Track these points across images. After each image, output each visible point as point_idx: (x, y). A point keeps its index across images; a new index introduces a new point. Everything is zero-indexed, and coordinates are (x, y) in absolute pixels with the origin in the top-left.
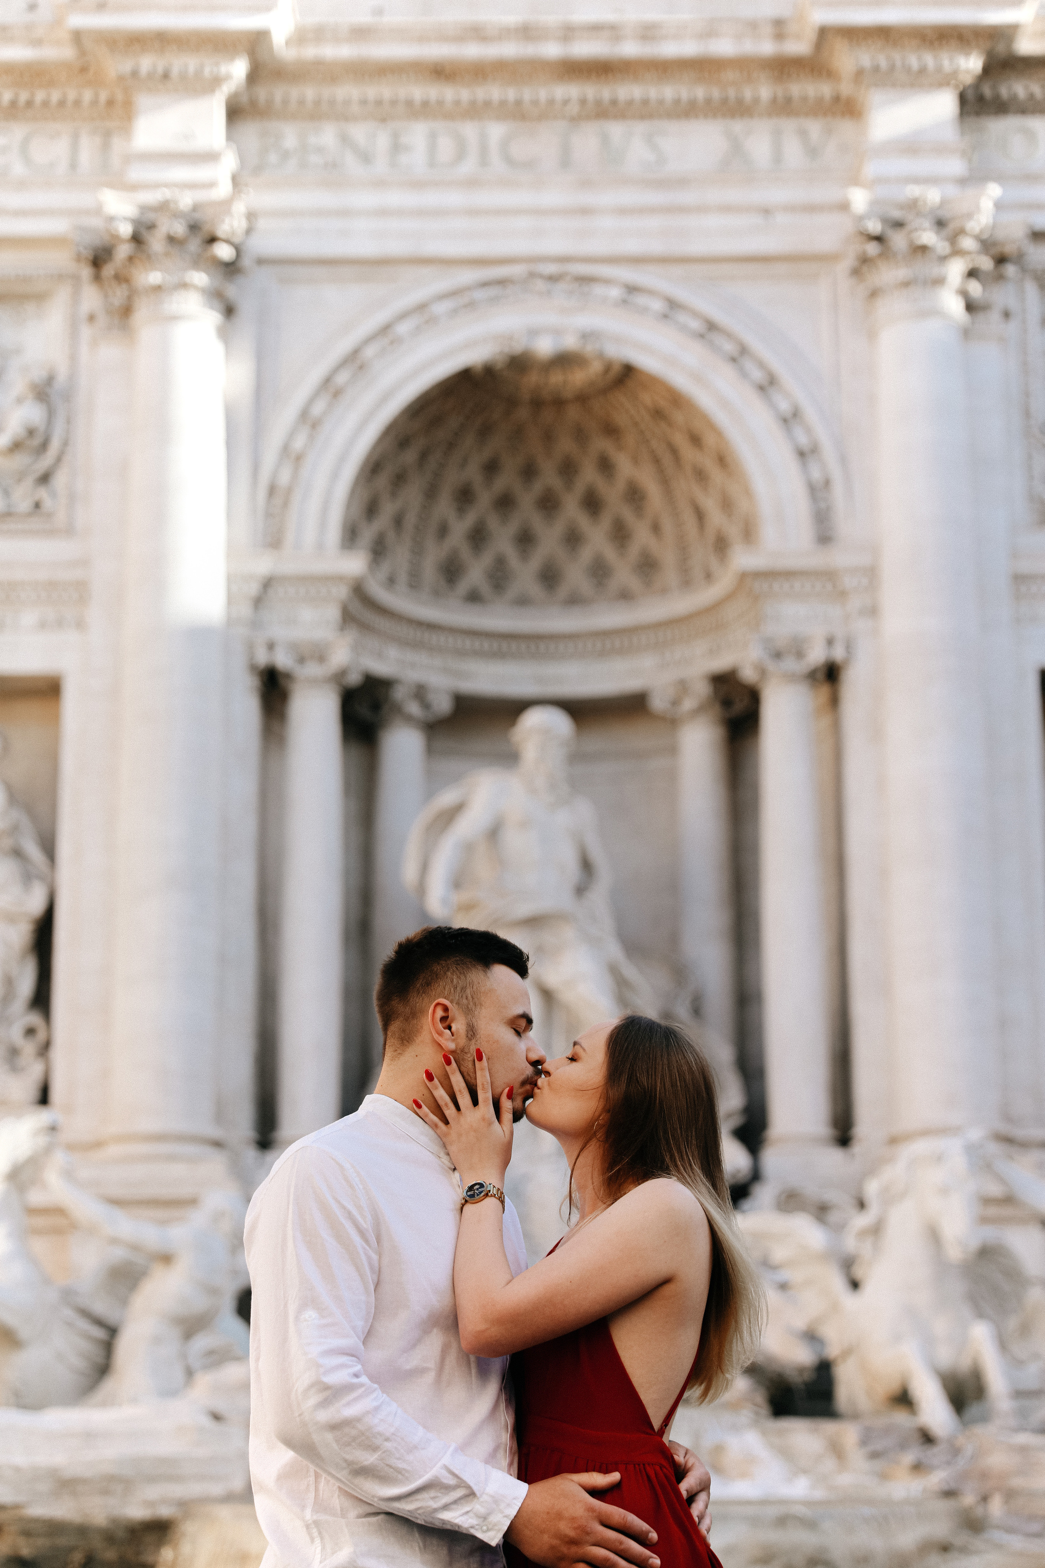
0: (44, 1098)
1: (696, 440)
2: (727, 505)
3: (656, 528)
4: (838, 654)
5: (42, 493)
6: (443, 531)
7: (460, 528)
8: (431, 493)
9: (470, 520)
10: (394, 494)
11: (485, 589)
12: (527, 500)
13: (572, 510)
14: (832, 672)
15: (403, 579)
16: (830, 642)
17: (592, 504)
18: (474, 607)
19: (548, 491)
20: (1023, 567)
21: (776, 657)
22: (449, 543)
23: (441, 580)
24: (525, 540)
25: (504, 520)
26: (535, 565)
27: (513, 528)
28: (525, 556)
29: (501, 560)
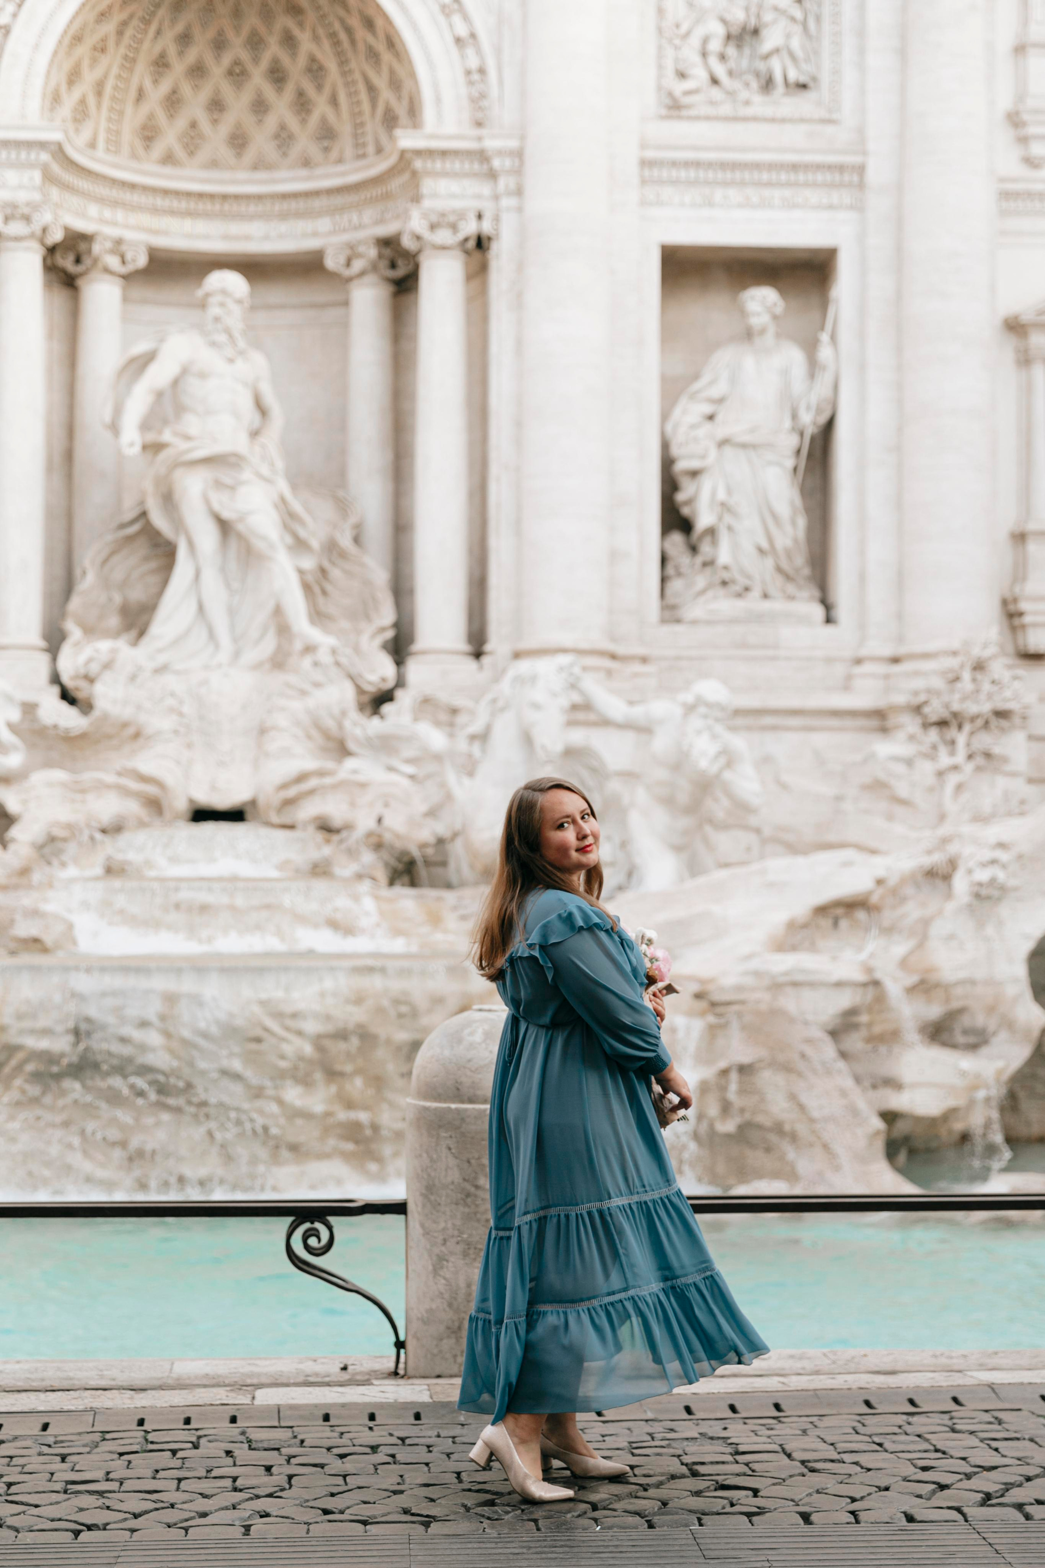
1: (369, 24)
2: (395, 84)
3: (334, 101)
4: (487, 227)
6: (140, 96)
7: (157, 94)
8: (130, 62)
9: (165, 87)
10: (93, 64)
11: (180, 153)
12: (217, 70)
13: (258, 79)
14: (481, 243)
15: (101, 144)
16: (480, 217)
17: (278, 76)
18: (168, 170)
19: (237, 62)
20: (650, 154)
21: (433, 227)
22: (145, 109)
23: (139, 144)
24: (216, 106)
25: (196, 88)
26: (224, 129)
27: (204, 95)
28: (216, 121)
29: (193, 125)
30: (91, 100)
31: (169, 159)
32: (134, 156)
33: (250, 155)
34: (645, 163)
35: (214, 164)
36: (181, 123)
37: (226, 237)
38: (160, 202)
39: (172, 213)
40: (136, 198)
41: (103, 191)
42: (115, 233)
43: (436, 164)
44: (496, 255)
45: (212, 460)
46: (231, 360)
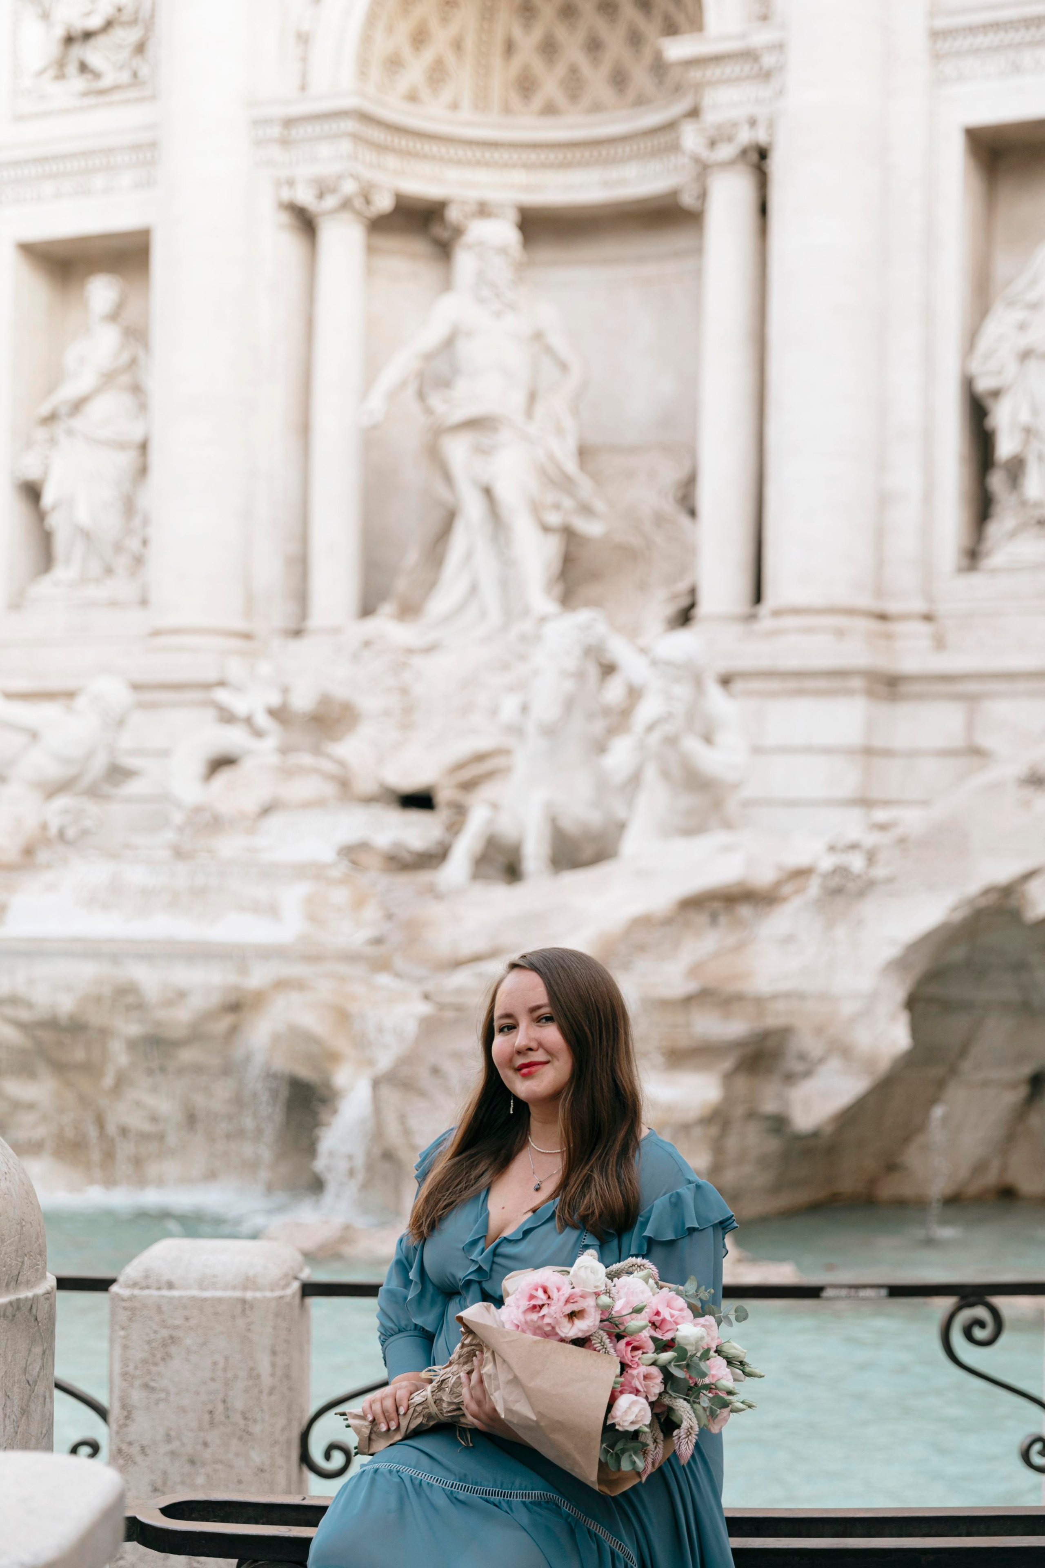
0: (144, 602)
4: (761, 136)
5: (136, 62)
6: (510, 48)
7: (528, 42)
8: (488, 14)
9: (537, 33)
10: (445, 20)
11: (561, 99)
12: (587, 7)
13: (629, 10)
14: (763, 154)
15: (466, 102)
16: (753, 123)
18: (548, 121)
20: (942, 23)
21: (713, 144)
22: (518, 61)
23: (515, 99)
24: (594, 46)
25: (572, 28)
26: (605, 69)
27: (580, 36)
28: (596, 62)
29: (574, 70)
30: (450, 59)
31: (550, 110)
32: (507, 110)
33: (631, 93)
34: (936, 35)
35: (597, 108)
36: (561, 70)
38: (533, 156)
39: (546, 166)
40: (505, 155)
41: (461, 153)
42: (473, 195)
43: (713, 72)
44: (777, 165)
45: (473, 424)
46: (498, 315)
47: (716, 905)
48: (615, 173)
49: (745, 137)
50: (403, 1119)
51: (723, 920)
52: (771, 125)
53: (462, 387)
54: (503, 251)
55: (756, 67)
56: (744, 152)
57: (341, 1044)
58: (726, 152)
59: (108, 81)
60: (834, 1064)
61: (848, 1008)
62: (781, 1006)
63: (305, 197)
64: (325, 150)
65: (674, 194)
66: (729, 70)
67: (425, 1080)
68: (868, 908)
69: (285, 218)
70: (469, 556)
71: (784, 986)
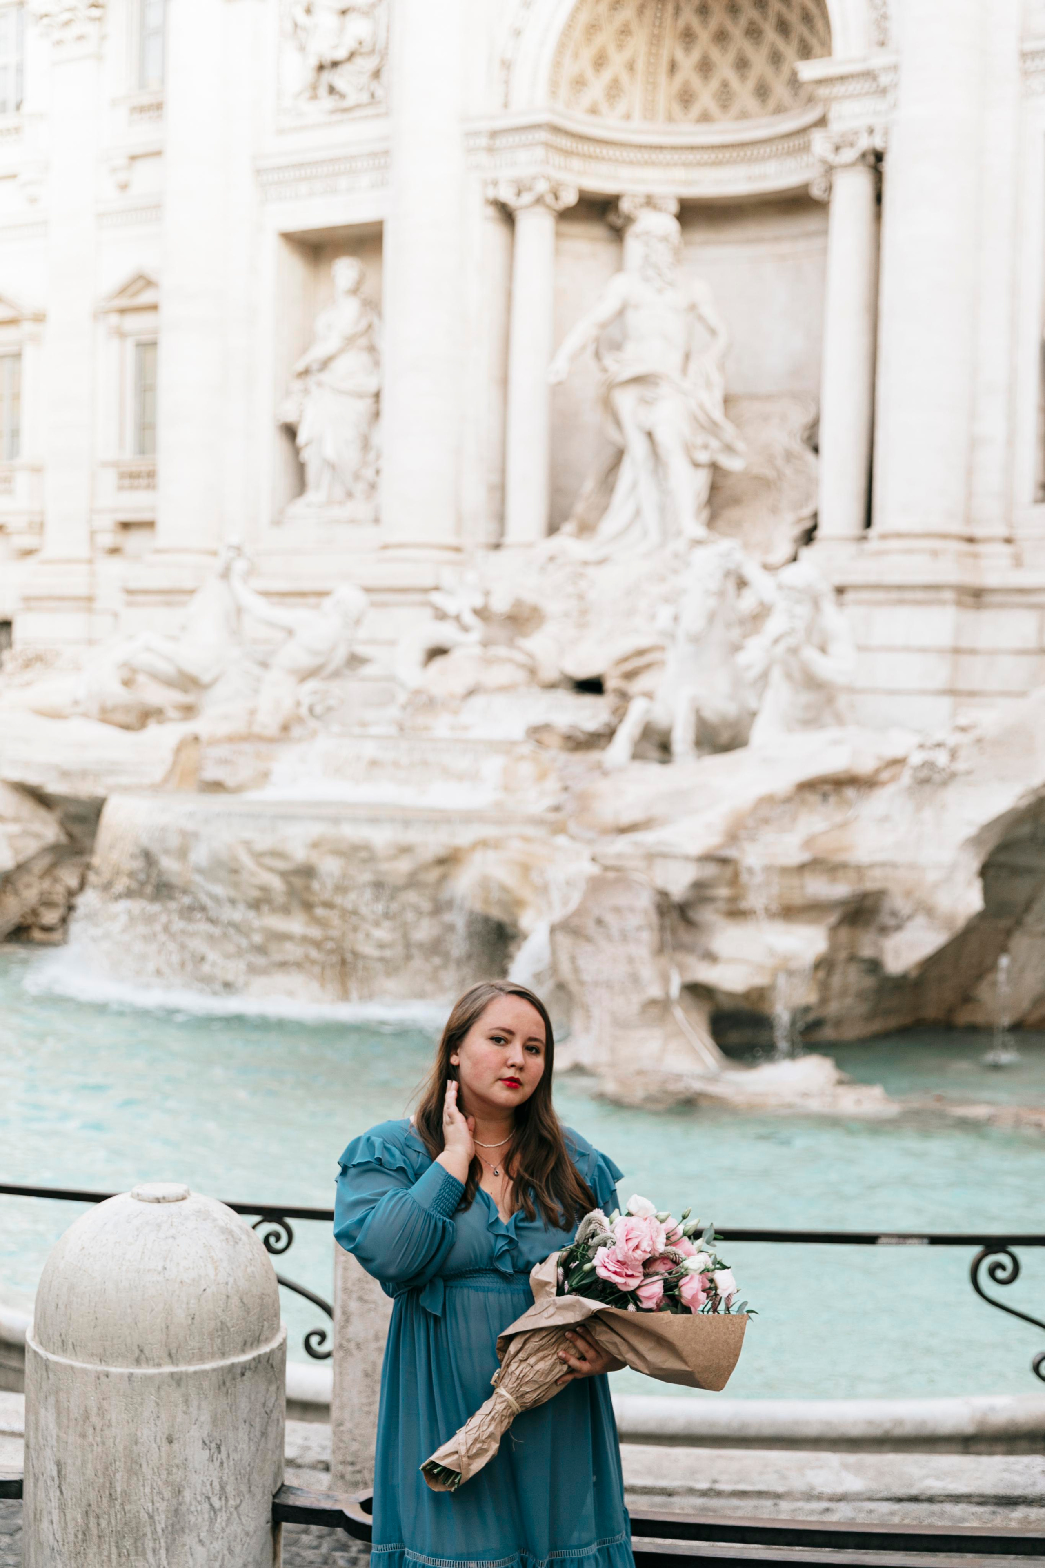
0: (377, 521)
4: (878, 143)
5: (374, 85)
6: (673, 67)
7: (688, 63)
8: (656, 40)
9: (696, 55)
10: (620, 47)
11: (713, 108)
12: (737, 32)
13: (771, 35)
14: (879, 157)
15: (637, 113)
16: (871, 131)
17: (783, 27)
18: (704, 127)
19: (752, 23)
20: (1030, 46)
21: (837, 149)
22: (679, 78)
23: (676, 108)
24: (742, 64)
25: (724, 50)
26: (751, 84)
27: (731, 56)
28: (743, 78)
29: (725, 85)
30: (625, 78)
31: (705, 118)
32: (670, 119)
33: (772, 103)
34: (1025, 56)
35: (744, 115)
36: (715, 84)
37: (750, 179)
38: (690, 157)
39: (700, 164)
40: (667, 156)
41: (633, 155)
42: (642, 189)
43: (839, 89)
44: (889, 166)
45: (638, 380)
46: (660, 291)
47: (827, 788)
48: (757, 169)
49: (865, 143)
50: (573, 959)
51: (832, 799)
52: (886, 133)
53: (630, 349)
54: (665, 239)
55: (874, 85)
56: (864, 155)
57: (526, 893)
58: (849, 155)
59: (350, 102)
60: (920, 920)
61: (932, 876)
62: (877, 873)
63: (506, 195)
64: (523, 156)
65: (806, 186)
66: (852, 87)
67: (591, 928)
68: (950, 795)
69: (491, 211)
70: (634, 486)
71: (879, 857)
